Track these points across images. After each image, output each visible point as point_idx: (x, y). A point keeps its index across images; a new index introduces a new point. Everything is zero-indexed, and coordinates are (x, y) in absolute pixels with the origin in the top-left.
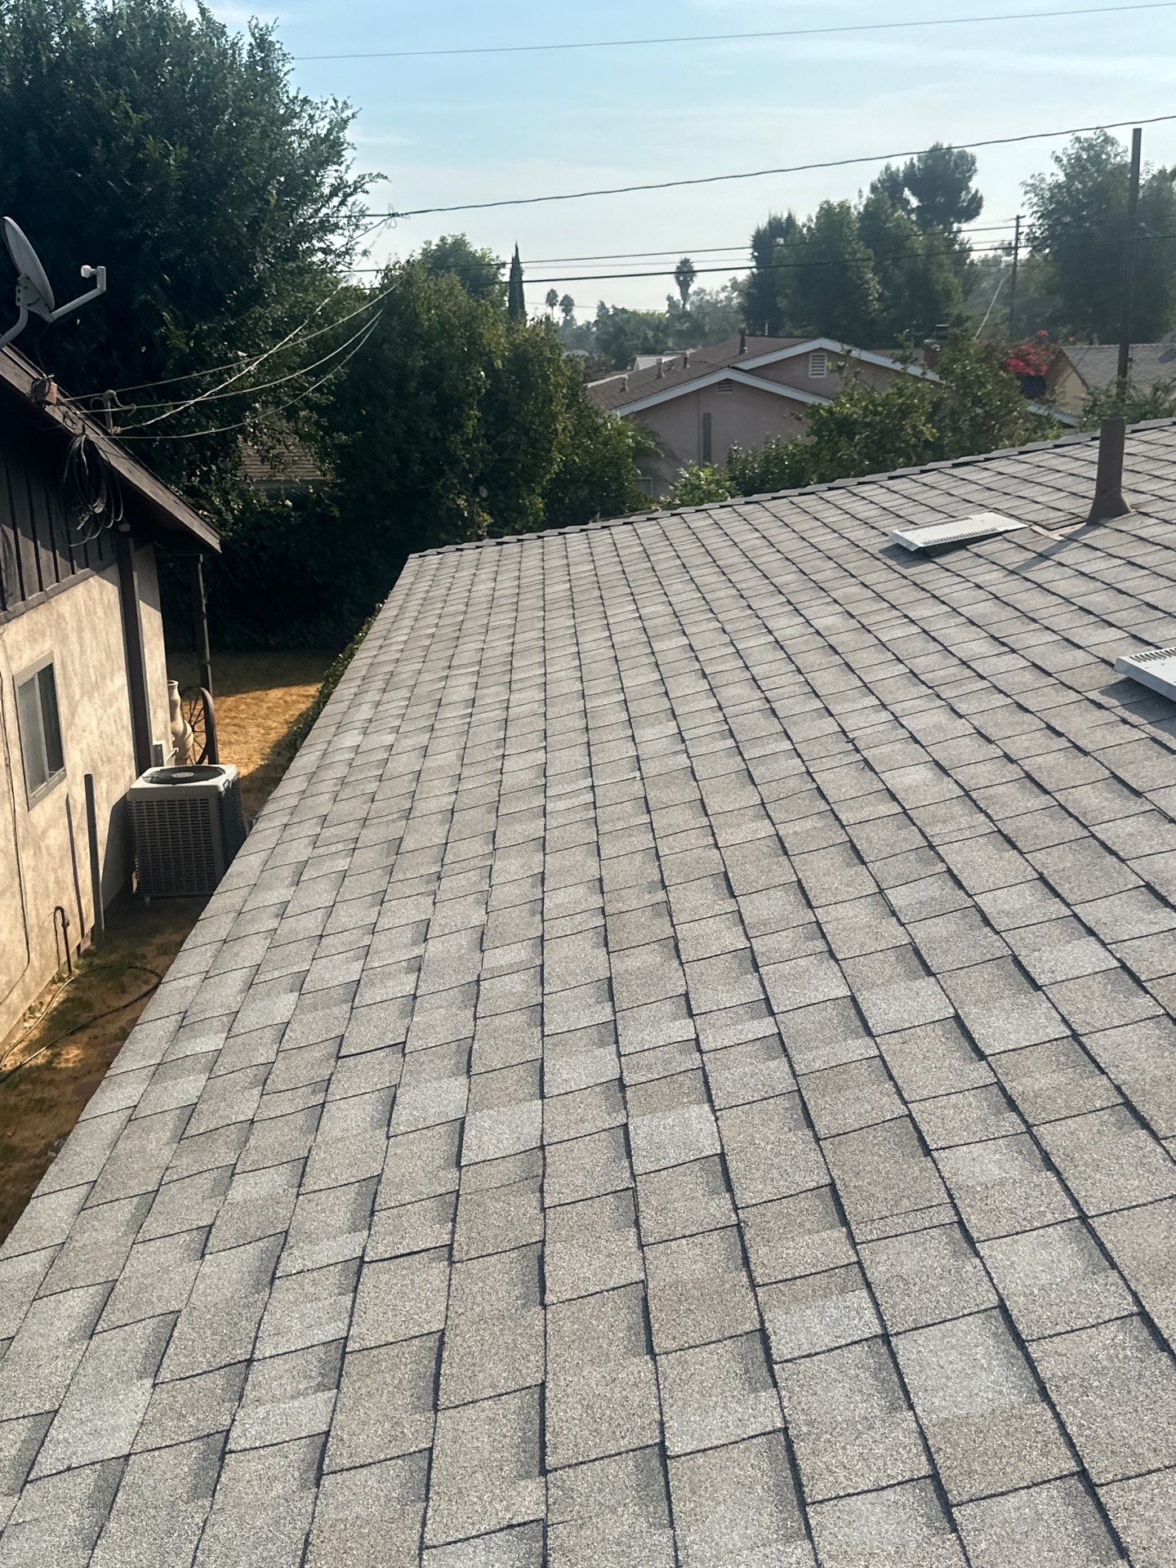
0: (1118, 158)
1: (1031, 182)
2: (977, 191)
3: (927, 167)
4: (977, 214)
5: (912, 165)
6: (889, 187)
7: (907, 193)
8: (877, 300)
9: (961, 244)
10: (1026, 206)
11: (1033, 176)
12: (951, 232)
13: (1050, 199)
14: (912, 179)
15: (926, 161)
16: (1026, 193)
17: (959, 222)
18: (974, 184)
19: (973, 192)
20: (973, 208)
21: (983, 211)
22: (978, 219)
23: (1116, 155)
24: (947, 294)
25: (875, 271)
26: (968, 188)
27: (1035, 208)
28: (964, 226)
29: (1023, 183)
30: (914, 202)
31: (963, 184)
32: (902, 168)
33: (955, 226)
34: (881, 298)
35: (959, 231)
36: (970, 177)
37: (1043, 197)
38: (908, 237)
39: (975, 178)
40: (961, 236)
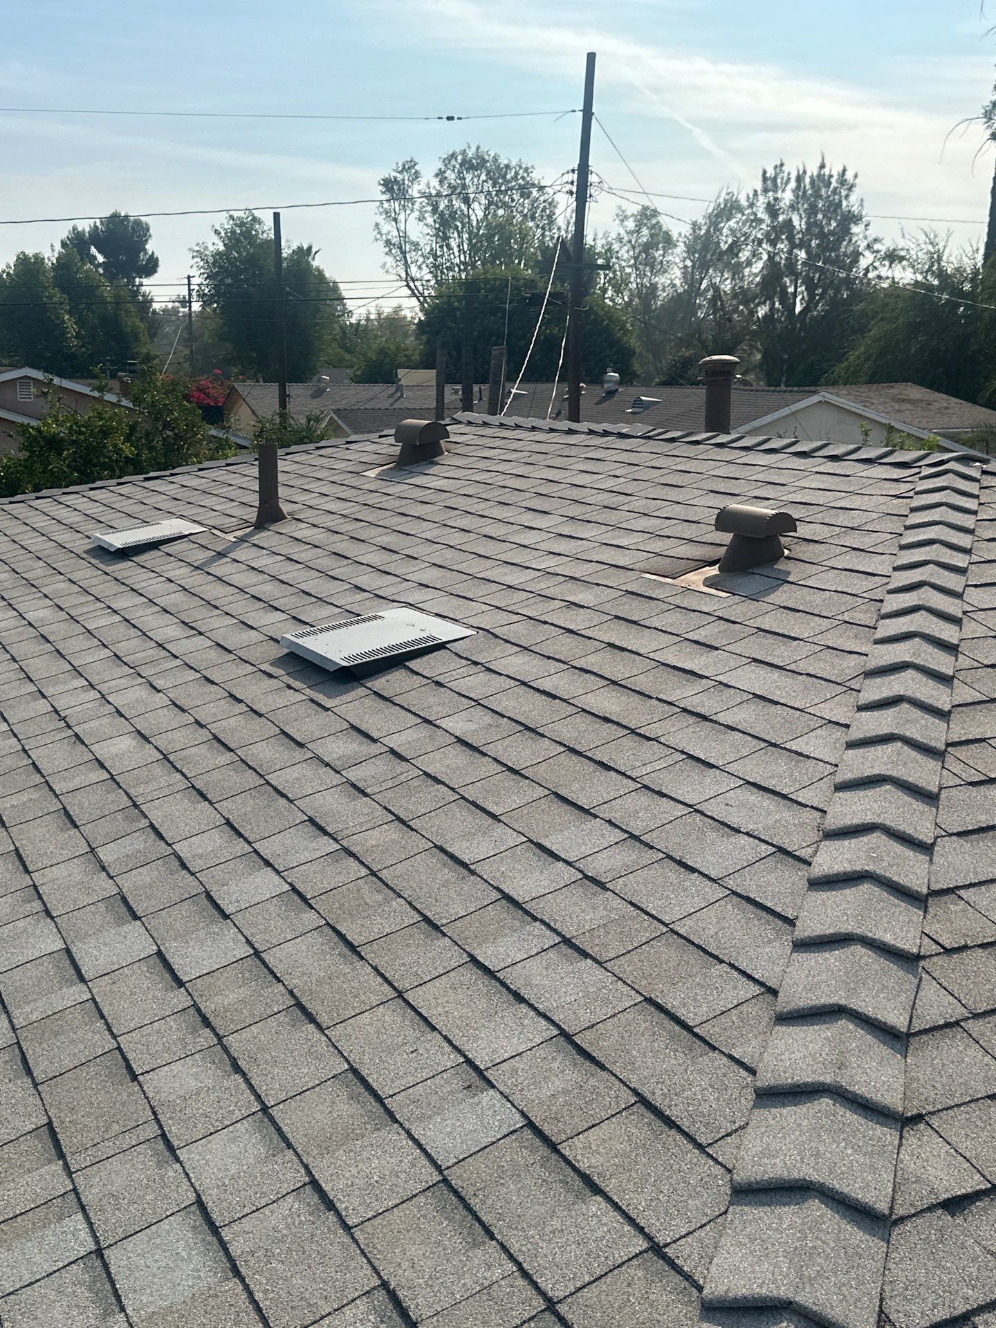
0: (265, 235)
1: (197, 248)
2: (153, 253)
3: (108, 230)
4: (156, 271)
5: (96, 226)
6: (77, 244)
7: (93, 250)
8: (75, 337)
9: (144, 296)
10: (195, 268)
11: (198, 244)
12: (134, 285)
13: (214, 264)
14: (96, 238)
15: (107, 225)
16: (193, 257)
17: (141, 277)
18: (150, 247)
19: (150, 253)
20: (151, 267)
21: (159, 269)
22: (156, 276)
23: (263, 232)
24: (136, 336)
25: (70, 312)
26: (145, 250)
27: (202, 271)
28: (145, 281)
29: (191, 250)
30: (101, 258)
31: (140, 244)
32: (87, 229)
33: (137, 280)
34: (78, 336)
35: (141, 285)
36: (147, 241)
37: (207, 262)
38: (98, 287)
39: (150, 241)
40: (143, 289)
